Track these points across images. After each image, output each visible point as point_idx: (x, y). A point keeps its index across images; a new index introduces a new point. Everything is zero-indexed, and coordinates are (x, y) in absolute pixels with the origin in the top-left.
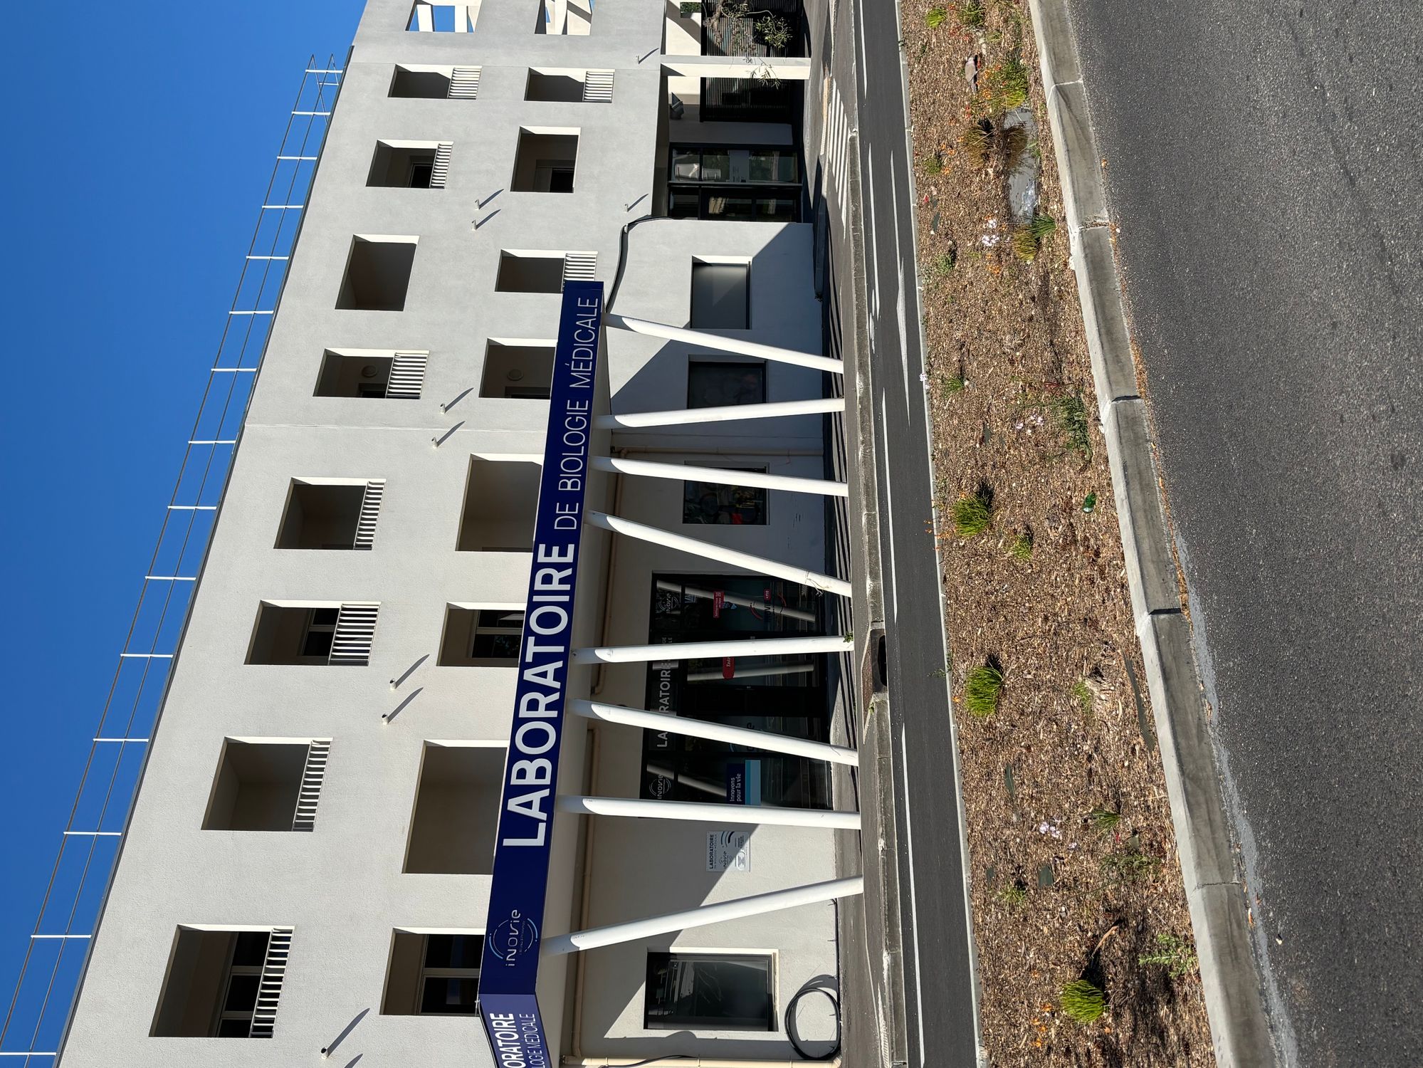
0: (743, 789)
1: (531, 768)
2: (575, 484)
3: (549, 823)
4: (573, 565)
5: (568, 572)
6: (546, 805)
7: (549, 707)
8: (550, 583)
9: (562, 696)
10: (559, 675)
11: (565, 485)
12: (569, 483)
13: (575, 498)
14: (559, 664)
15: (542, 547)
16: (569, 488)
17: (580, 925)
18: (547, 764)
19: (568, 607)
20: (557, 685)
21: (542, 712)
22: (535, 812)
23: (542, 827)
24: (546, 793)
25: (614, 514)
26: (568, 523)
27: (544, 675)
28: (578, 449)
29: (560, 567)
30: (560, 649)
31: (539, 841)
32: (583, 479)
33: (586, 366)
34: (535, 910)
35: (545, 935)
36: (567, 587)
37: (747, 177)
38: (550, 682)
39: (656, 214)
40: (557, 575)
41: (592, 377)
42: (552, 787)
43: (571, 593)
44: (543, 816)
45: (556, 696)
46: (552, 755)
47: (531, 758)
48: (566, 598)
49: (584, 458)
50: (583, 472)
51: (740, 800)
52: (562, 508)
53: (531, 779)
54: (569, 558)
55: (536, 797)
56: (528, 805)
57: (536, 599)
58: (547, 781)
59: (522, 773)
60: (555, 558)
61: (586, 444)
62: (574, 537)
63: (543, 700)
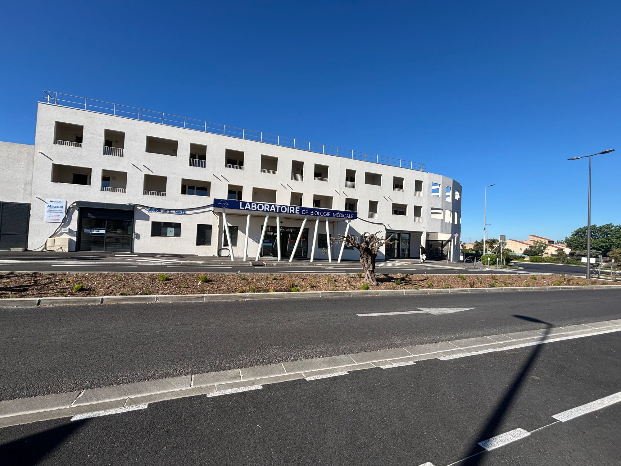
0: (267, 242)
1: (255, 206)
2: (312, 214)
3: (244, 209)
4: (295, 213)
5: (294, 213)
6: (248, 209)
7: (266, 209)
8: (291, 209)
9: (268, 211)
10: (273, 211)
11: (312, 212)
12: (312, 213)
13: (309, 214)
14: (275, 211)
15: (299, 208)
16: (311, 213)
17: (227, 214)
18: (256, 209)
19: (287, 212)
20: (271, 211)
21: (265, 208)
22: (246, 207)
23: (244, 208)
24: (250, 209)
25: (307, 220)
26: (304, 212)
27: (273, 208)
28: (320, 214)
29: (295, 211)
30: (278, 211)
31: (241, 208)
32: (313, 215)
33: (338, 216)
34: (228, 207)
35: (225, 209)
36: (290, 212)
37: (402, 248)
38: (271, 209)
39: (387, 230)
40: (293, 211)
41: (335, 217)
42: (251, 210)
43: (289, 213)
44: (246, 208)
45: (268, 210)
46: (257, 210)
47: (257, 206)
48: (288, 212)
49: (318, 215)
50: (315, 215)
51: (264, 242)
52: (307, 212)
53: (252, 206)
54: (296, 213)
55: (249, 207)
56: (248, 206)
57: (288, 207)
58: (252, 209)
59: (254, 205)
60: (296, 210)
61: (321, 216)
62: (301, 213)
63: (268, 209)
